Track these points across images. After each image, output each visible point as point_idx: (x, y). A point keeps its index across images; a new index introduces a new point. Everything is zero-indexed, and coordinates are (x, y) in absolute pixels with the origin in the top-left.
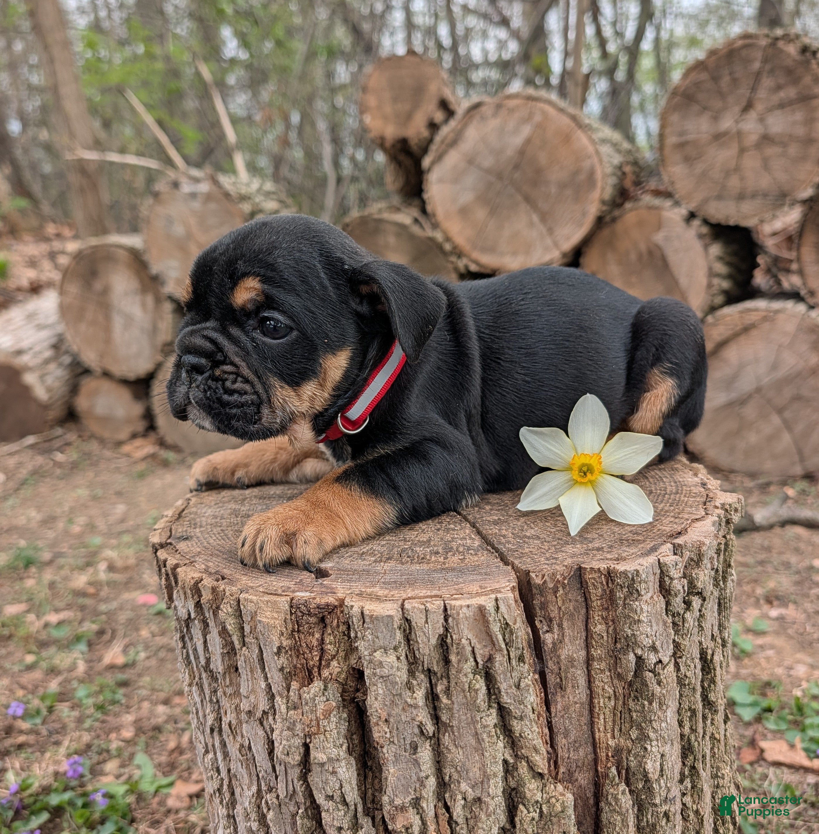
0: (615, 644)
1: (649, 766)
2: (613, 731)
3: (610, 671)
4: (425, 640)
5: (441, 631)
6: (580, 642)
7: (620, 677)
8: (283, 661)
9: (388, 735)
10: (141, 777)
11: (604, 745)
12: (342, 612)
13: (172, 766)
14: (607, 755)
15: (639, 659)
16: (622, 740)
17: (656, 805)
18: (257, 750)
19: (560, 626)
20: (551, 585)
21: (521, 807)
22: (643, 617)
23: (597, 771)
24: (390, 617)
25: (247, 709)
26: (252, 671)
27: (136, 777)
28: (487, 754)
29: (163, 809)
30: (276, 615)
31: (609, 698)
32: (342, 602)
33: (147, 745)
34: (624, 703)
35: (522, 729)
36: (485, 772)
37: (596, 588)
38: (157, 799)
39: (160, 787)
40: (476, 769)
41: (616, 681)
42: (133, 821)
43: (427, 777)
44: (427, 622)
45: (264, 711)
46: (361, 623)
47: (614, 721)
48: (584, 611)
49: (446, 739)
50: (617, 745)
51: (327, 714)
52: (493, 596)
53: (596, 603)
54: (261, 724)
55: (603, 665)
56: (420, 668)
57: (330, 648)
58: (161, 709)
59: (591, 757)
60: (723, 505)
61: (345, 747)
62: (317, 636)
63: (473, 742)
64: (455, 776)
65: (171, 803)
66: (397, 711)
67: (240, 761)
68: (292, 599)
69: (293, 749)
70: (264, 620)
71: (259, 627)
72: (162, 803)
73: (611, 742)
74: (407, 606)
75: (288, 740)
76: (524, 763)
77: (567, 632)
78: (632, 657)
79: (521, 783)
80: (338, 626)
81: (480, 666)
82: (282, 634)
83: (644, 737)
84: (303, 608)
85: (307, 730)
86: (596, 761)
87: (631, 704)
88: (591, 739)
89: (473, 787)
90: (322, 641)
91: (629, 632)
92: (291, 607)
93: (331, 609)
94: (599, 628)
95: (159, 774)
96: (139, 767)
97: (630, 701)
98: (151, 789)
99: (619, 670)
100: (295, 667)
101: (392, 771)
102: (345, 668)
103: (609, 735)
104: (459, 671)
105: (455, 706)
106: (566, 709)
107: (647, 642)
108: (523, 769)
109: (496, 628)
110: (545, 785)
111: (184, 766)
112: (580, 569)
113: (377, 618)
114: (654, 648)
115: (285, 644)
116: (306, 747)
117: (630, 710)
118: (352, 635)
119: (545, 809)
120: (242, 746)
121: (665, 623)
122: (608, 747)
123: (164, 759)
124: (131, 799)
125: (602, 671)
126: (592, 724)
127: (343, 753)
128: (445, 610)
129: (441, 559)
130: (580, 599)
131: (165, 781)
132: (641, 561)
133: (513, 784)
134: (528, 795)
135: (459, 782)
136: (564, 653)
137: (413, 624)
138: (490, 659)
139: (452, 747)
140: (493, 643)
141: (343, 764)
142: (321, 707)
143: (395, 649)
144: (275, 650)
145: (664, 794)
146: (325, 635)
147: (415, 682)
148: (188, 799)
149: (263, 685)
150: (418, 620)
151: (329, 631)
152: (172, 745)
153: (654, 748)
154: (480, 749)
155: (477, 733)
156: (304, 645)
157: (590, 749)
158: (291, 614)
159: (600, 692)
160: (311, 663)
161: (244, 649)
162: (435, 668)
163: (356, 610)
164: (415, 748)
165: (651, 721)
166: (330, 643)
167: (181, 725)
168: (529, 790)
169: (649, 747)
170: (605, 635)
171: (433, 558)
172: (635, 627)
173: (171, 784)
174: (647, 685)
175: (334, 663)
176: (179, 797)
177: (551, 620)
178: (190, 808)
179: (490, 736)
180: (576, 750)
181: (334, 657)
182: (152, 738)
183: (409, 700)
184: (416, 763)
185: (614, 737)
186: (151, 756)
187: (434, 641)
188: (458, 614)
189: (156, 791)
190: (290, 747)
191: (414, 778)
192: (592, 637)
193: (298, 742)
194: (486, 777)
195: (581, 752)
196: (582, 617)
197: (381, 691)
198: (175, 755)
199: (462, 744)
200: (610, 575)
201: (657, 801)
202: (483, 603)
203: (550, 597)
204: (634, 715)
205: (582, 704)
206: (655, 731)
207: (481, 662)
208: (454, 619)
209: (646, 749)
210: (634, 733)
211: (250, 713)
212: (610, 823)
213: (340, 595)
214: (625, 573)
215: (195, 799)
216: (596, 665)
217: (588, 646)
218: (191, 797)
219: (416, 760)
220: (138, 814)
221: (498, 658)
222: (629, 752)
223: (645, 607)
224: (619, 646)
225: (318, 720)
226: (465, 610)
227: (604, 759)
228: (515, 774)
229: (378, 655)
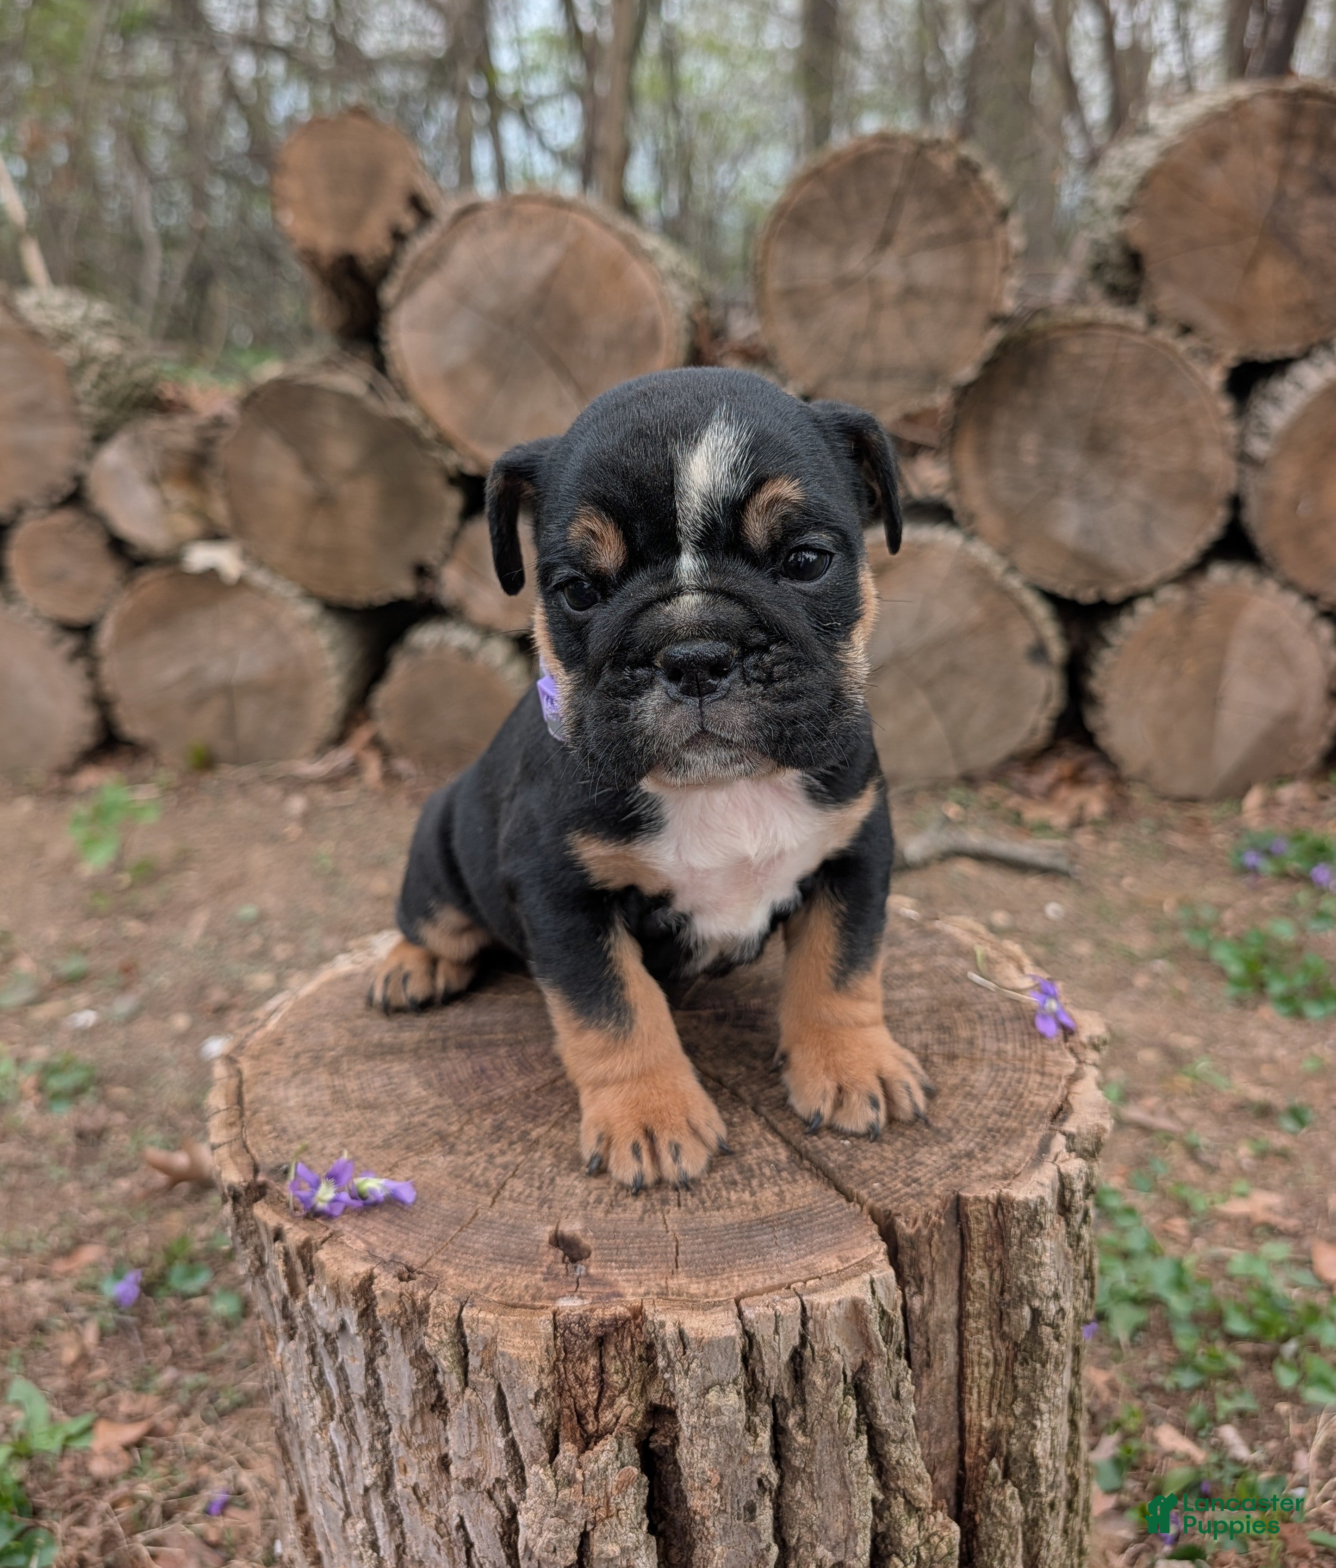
0: (1002, 1293)
1: (1039, 1451)
2: (990, 1407)
3: (990, 1328)
4: (774, 1357)
5: (797, 1341)
6: (953, 1296)
7: (1004, 1337)
8: (541, 1411)
9: (718, 1504)
10: (28, 1422)
11: (975, 1429)
12: (638, 1326)
13: (78, 1391)
14: (979, 1440)
15: (1036, 1314)
16: (1001, 1419)
17: (1039, 1495)
18: (479, 1535)
19: (932, 1284)
20: (925, 1232)
21: (895, 1560)
22: (1046, 1259)
23: (962, 1461)
24: (731, 1339)
25: (464, 1476)
26: (480, 1423)
27: (17, 1428)
28: (854, 1501)
29: (85, 1482)
30: (531, 1343)
31: (987, 1365)
32: (638, 1313)
33: (24, 1360)
34: (1007, 1369)
35: (902, 1456)
36: (851, 1525)
37: (979, 1222)
38: (66, 1465)
39: (69, 1438)
40: (839, 1524)
41: (998, 1342)
42: (36, 1512)
43: (768, 1548)
44: (776, 1332)
45: (498, 1480)
46: (680, 1349)
47: (992, 1395)
48: (957, 1253)
49: (798, 1491)
50: (995, 1425)
51: (622, 1488)
52: (866, 1277)
53: (977, 1240)
54: (491, 1497)
55: (982, 1323)
56: (764, 1396)
57: (617, 1380)
58: (34, 1287)
59: (956, 1445)
60: (1091, 1038)
61: (645, 1527)
62: (593, 1361)
63: (837, 1487)
64: (807, 1538)
65: (99, 1467)
66: (734, 1465)
67: (436, 1543)
68: (555, 1314)
69: (565, 1544)
70: (511, 1351)
71: (500, 1363)
72: (81, 1469)
73: (987, 1424)
74: (749, 1314)
75: (556, 1532)
76: (901, 1500)
77: (939, 1287)
78: (1026, 1312)
79: (895, 1526)
80: (633, 1348)
81: (849, 1379)
82: (542, 1370)
83: (1033, 1411)
84: (576, 1328)
85: (592, 1515)
86: (962, 1450)
87: (1018, 1370)
88: (957, 1423)
89: (833, 1550)
90: (601, 1370)
91: (1025, 1279)
92: (555, 1328)
93: (618, 1325)
94: (979, 1274)
95: (58, 1413)
96: (19, 1405)
97: (1017, 1365)
98: (54, 1445)
99: (1006, 1328)
100: (559, 1414)
101: (718, 1550)
102: (642, 1407)
103: (983, 1414)
104: (828, 1398)
105: (819, 1446)
106: (931, 1392)
107: (1049, 1290)
108: (898, 1507)
109: (875, 1328)
110: (922, 1519)
111: (100, 1389)
112: (958, 1198)
113: (710, 1343)
114: (1056, 1296)
115: (546, 1384)
116: (585, 1536)
117: (1014, 1378)
118: (661, 1363)
119: (924, 1554)
120: (440, 1521)
121: (1066, 1256)
122: (981, 1429)
123: (60, 1383)
124: (18, 1471)
125: (979, 1331)
126: (960, 1402)
127: (643, 1534)
128: (804, 1309)
129: (746, 1196)
130: (956, 1237)
131: (74, 1426)
132: (1036, 1176)
133: (881, 1528)
134: (906, 1541)
135: (813, 1546)
136: (932, 1319)
137: (759, 1338)
138: (864, 1368)
139: (808, 1502)
140: (869, 1347)
141: (642, 1552)
142: (614, 1479)
143: (735, 1382)
144: (531, 1396)
145: (1051, 1479)
146: (606, 1361)
147: (757, 1420)
148: (124, 1456)
149: (501, 1443)
150: (764, 1332)
151: (613, 1352)
152: (70, 1354)
153: (1044, 1424)
154: (846, 1497)
155: (843, 1476)
156: (571, 1377)
157: (955, 1435)
158: (555, 1338)
159: (975, 1358)
160: (583, 1402)
161: (468, 1391)
162: (786, 1395)
163: (670, 1330)
164: (751, 1509)
165: (1042, 1389)
166: (617, 1372)
167: (79, 1313)
168: (907, 1535)
169: (1038, 1423)
170: (987, 1282)
171: (734, 1196)
172: (1034, 1272)
173: (88, 1430)
174: (1041, 1344)
175: (623, 1400)
176: (107, 1454)
177: (922, 1279)
178: (132, 1472)
179: (859, 1474)
180: (939, 1441)
181: (622, 1391)
182: (32, 1345)
183: (751, 1449)
184: (756, 1532)
185: (990, 1415)
186: (35, 1380)
187: (785, 1357)
188: (824, 1316)
189: (64, 1447)
190: (560, 1541)
191: (750, 1552)
192: (969, 1287)
193: (574, 1533)
194: (852, 1531)
195: (945, 1443)
196: (956, 1262)
197: (713, 1446)
198: (80, 1370)
199: (822, 1494)
200: (1001, 1205)
201: (1043, 1489)
202: (858, 1294)
203: (924, 1248)
204: (1020, 1383)
205: (949, 1378)
206: (1047, 1400)
207: (849, 1373)
208: (816, 1322)
209: (1034, 1427)
210: (1018, 1408)
211: (469, 1482)
212: (990, 1539)
213: (632, 1299)
214: (1026, 1204)
215: (136, 1450)
216: (972, 1324)
217: (961, 1299)
218: (127, 1448)
219: (755, 1529)
220: (42, 1499)
221: (877, 1366)
222: (1011, 1432)
223: (1048, 1244)
224: (1007, 1297)
225: (607, 1497)
226: (834, 1309)
227: (974, 1445)
228: (886, 1514)
229: (712, 1396)
